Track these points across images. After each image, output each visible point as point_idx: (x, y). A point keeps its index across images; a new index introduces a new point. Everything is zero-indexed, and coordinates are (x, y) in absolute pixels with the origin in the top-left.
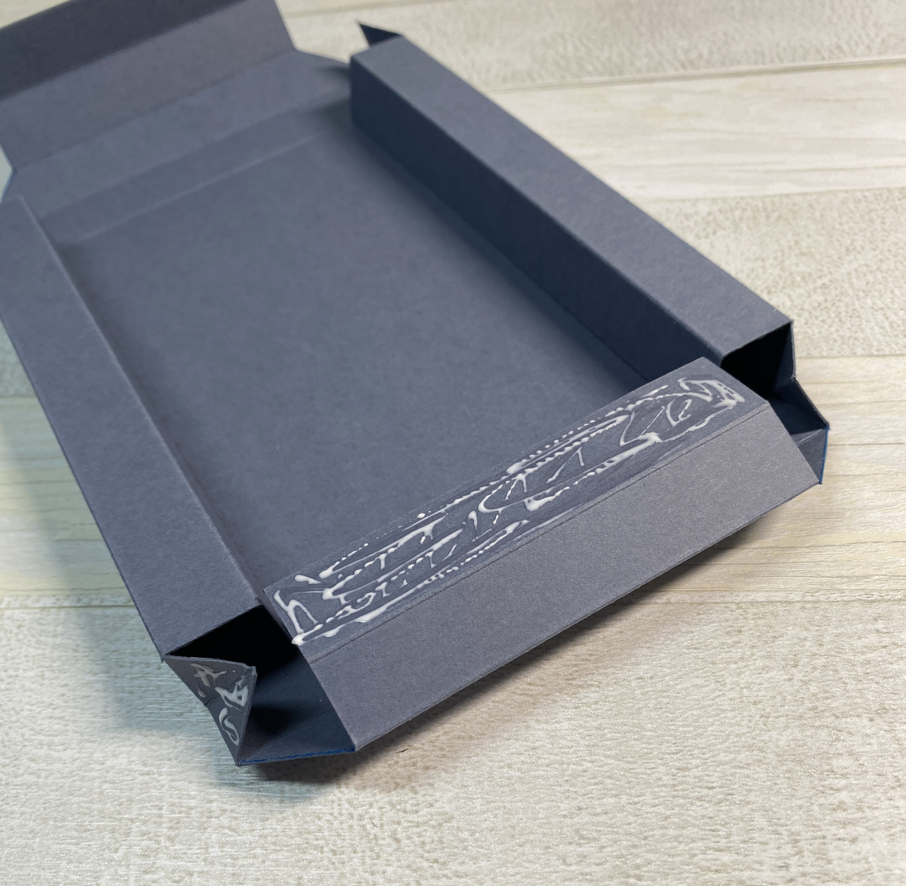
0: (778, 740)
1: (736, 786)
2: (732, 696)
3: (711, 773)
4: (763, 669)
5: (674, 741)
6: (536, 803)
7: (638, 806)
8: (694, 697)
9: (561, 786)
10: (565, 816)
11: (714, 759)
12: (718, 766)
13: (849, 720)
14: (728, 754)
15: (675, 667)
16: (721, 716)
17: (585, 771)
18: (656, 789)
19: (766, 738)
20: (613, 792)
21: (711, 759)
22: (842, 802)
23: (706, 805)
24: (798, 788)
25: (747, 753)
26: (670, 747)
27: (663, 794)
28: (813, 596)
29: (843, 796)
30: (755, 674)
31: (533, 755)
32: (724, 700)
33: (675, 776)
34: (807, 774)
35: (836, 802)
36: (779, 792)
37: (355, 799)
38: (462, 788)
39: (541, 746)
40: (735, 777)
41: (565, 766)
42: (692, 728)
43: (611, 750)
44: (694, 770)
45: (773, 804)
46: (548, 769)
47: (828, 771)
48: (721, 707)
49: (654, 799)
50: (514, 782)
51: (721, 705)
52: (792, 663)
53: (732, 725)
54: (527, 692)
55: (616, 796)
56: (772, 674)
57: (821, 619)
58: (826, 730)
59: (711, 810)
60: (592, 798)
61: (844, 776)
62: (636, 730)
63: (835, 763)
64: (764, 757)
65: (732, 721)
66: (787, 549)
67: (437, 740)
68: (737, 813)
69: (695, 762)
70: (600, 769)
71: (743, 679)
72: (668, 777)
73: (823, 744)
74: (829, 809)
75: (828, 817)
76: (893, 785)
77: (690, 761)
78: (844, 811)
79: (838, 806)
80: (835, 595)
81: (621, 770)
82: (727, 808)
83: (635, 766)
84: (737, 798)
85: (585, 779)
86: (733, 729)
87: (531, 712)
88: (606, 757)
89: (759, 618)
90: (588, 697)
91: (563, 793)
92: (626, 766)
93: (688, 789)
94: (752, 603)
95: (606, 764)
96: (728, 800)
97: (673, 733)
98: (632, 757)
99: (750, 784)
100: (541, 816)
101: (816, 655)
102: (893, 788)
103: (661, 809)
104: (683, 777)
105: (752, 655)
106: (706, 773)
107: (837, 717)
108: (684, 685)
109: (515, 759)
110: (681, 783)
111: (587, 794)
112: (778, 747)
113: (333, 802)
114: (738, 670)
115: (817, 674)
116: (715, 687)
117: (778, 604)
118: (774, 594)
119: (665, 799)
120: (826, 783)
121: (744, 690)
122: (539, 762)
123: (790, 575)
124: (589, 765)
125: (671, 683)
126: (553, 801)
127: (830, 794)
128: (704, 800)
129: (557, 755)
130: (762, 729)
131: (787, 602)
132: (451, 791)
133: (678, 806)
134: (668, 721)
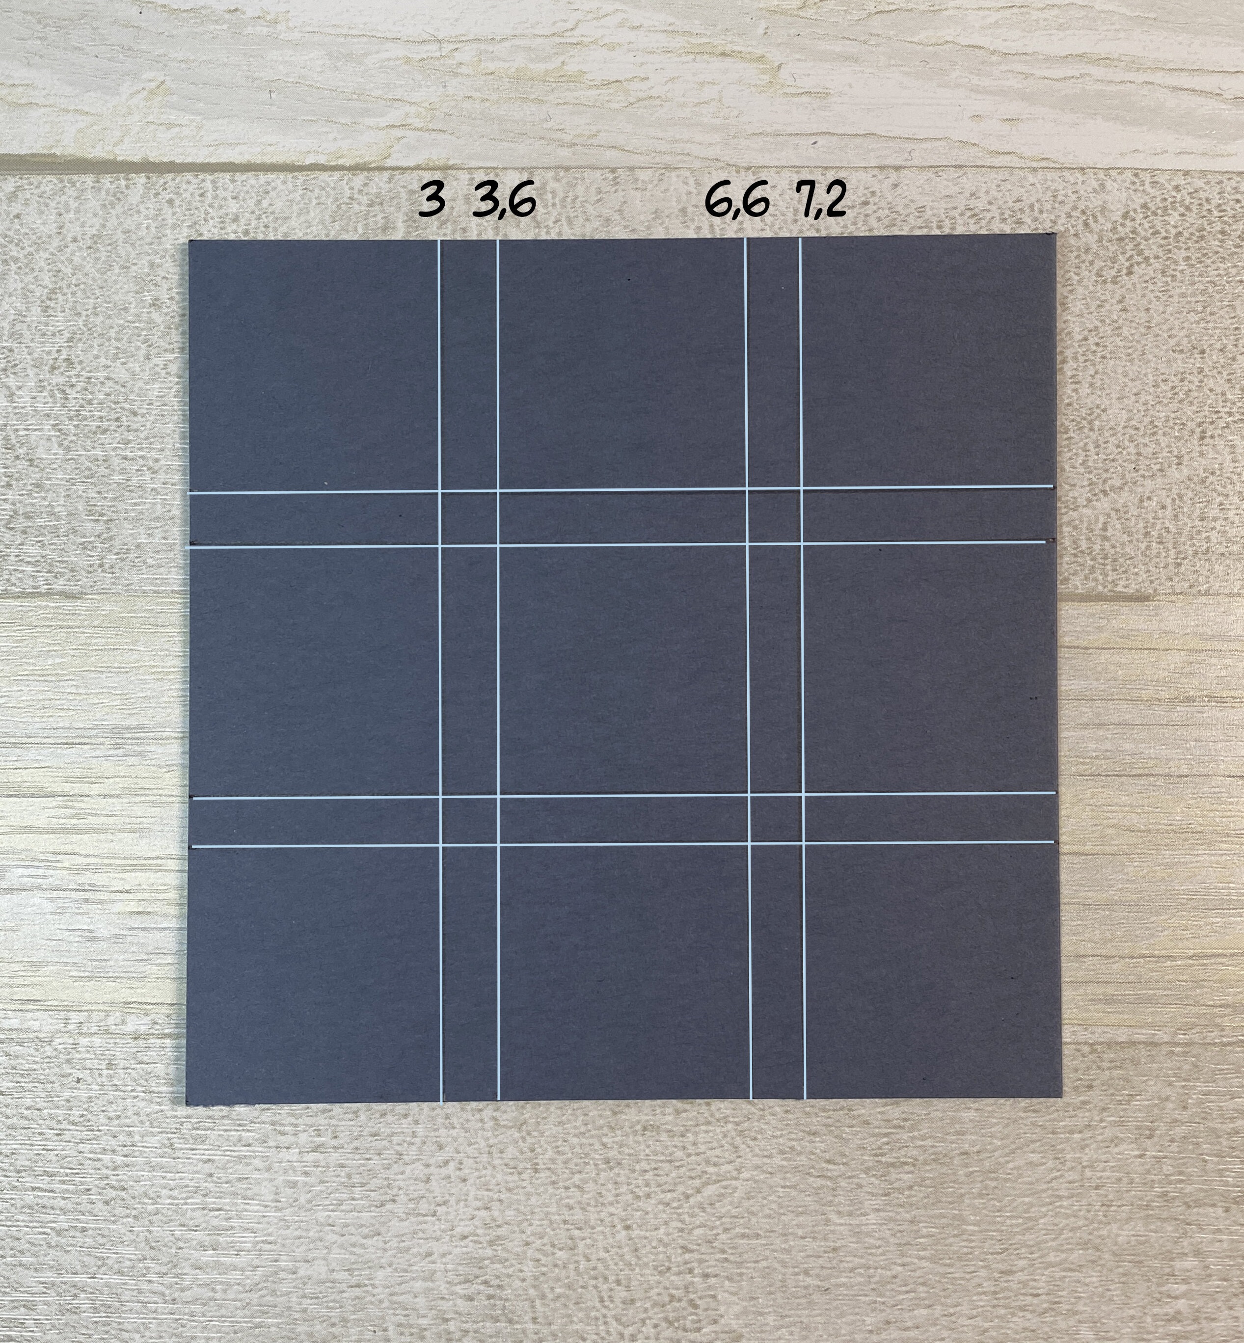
0: (1118, 1235)
1: (1064, 1293)
2: (1071, 1178)
3: (1037, 1277)
4: (1112, 1141)
5: (999, 1238)
6: (838, 1317)
7: (953, 1318)
8: (1026, 1179)
9: (866, 1295)
10: (871, 1332)
11: (1043, 1260)
12: (1046, 1268)
13: (1201, 1210)
14: (1059, 1253)
15: (1007, 1136)
16: (1057, 1204)
17: (895, 1277)
18: (975, 1298)
19: (1104, 1232)
20: (926, 1302)
21: (1040, 1260)
22: (1179, 1312)
23: (1029, 1316)
24: (1132, 1295)
25: (1081, 1252)
26: (994, 1245)
27: (982, 1304)
28: (1185, 1034)
29: (1181, 1304)
30: (1101, 1148)
31: (834, 1258)
32: (1061, 1183)
33: (996, 1281)
34: (1145, 1278)
35: (1171, 1311)
36: (1111, 1300)
37: (623, 1315)
38: (750, 1300)
39: (843, 1246)
40: (1064, 1282)
41: (872, 1271)
42: (1020, 1221)
43: (925, 1249)
44: (1020, 1273)
45: (1102, 1315)
46: (852, 1275)
47: (1168, 1275)
48: (1057, 1193)
49: (972, 1309)
50: (811, 1292)
51: (1057, 1190)
52: (1147, 1132)
53: (1067, 1216)
54: (825, 1173)
55: (930, 1306)
56: (1122, 1148)
57: (1190, 1070)
58: (1174, 1223)
59: (1034, 1321)
60: (902, 1309)
61: (1185, 1281)
62: (956, 1223)
63: (1178, 1264)
64: (1100, 1258)
65: (1068, 1211)
66: (1164, 960)
67: (716, 1239)
68: (1063, 1325)
69: (1022, 1263)
70: (912, 1274)
71: (1087, 1154)
72: (989, 1283)
73: (1168, 1240)
74: (1162, 1320)
75: (1160, 1330)
76: (1238, 1292)
77: (1016, 1263)
78: (1179, 1321)
79: (1173, 1316)
80: (1212, 1034)
81: (936, 1274)
82: (1052, 1319)
83: (952, 1270)
84: (1065, 1307)
85: (894, 1286)
86: (1068, 1222)
87: (831, 1202)
88: (921, 1258)
89: (1116, 1067)
90: (900, 1180)
91: (869, 1304)
92: (942, 1270)
93: (1009, 1298)
94: (1109, 1045)
95: (920, 1268)
96: (1053, 1310)
97: (998, 1227)
98: (950, 1258)
99: (1079, 1289)
100: (843, 1332)
101: (1177, 1121)
102: (1236, 1295)
103: (978, 1321)
104: (1006, 1282)
105: (1101, 1121)
106: (1032, 1277)
107: (1189, 1207)
108: (1017, 1163)
109: (812, 1263)
110: (1003, 1290)
111: (897, 1305)
112: (1116, 1244)
113: (597, 1319)
114: (1083, 1143)
115: (1174, 1147)
116: (1052, 1166)
117: (1142, 1046)
118: (1139, 1031)
119: (985, 1309)
120: (1164, 1289)
121: (1087, 1170)
122: (842, 1265)
123: (1163, 1001)
124: (900, 1269)
125: (1002, 1160)
126: (857, 1314)
127: (1167, 1303)
128: (1027, 1310)
129: (862, 1257)
130: (1100, 1223)
131: (1152, 1043)
132: (737, 1304)
133: (997, 1317)
134: (994, 1212)
